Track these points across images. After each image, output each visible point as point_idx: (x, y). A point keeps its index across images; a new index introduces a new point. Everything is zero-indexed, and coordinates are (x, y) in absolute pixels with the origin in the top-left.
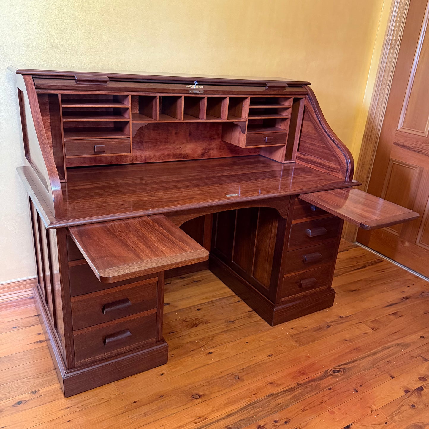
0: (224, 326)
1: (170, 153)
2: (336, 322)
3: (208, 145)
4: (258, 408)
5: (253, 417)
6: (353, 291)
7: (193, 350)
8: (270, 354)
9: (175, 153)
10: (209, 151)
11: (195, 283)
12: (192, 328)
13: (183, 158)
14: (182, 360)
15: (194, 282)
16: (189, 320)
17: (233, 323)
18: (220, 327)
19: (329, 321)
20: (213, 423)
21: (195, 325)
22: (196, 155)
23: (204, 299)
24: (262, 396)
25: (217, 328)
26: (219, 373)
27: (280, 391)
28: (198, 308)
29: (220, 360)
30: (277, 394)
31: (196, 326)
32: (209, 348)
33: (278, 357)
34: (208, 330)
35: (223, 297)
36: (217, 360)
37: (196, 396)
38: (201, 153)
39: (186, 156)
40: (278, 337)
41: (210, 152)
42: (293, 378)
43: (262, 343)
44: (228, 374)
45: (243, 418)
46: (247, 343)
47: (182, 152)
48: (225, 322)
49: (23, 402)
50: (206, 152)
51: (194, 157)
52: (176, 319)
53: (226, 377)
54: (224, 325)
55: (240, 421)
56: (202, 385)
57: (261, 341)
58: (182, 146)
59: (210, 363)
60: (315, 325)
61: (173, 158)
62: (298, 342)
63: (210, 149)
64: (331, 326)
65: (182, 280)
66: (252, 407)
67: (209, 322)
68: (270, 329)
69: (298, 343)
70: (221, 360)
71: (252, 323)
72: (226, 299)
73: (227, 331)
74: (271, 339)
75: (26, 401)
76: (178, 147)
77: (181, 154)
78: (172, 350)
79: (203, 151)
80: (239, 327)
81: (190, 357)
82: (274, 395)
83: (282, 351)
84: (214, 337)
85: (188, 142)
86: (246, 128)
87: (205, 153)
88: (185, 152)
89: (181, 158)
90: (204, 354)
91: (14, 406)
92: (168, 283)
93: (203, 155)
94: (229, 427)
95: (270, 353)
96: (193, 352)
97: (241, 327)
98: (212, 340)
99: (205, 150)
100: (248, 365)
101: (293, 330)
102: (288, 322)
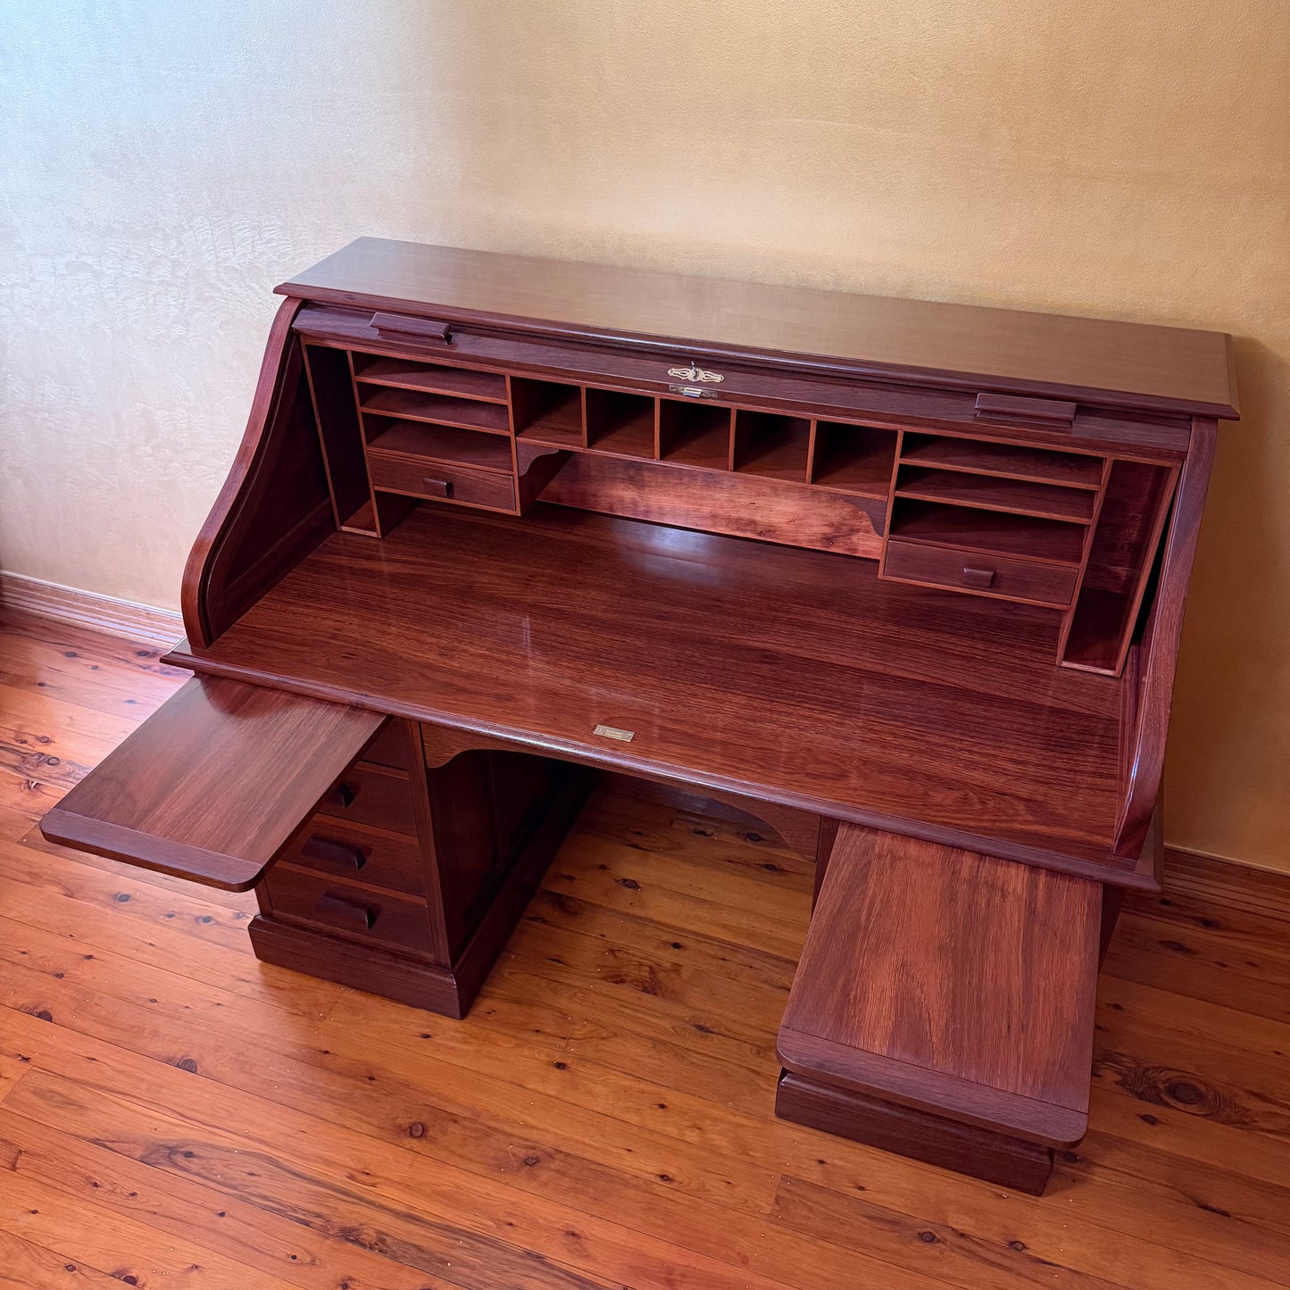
0: (673, 1028)
1: (721, 512)
2: (976, 1248)
3: (847, 517)
4: (477, 1257)
5: (444, 1262)
6: (1206, 1207)
7: (538, 1031)
8: (670, 1176)
9: (734, 515)
10: (850, 535)
11: (764, 870)
12: (604, 979)
13: (760, 534)
14: (493, 1035)
15: (767, 866)
16: (625, 956)
17: (702, 1037)
18: (662, 1023)
19: (954, 1226)
20: (372, 1203)
21: (618, 979)
22: (802, 537)
23: (725, 927)
24: (519, 1240)
25: (654, 1020)
26: (515, 1122)
27: (564, 1267)
28: (680, 941)
29: (553, 1097)
30: (552, 1267)
31: (617, 982)
32: (572, 1053)
33: (677, 1196)
34: (627, 1011)
35: (775, 953)
36: (552, 1093)
37: (417, 1130)
38: (825, 534)
39: (771, 530)
40: (751, 1153)
41: (855, 538)
42: (633, 1268)
43: (692, 1136)
44: (526, 1140)
45: (424, 1245)
46: (662, 1106)
47: (758, 518)
48: (687, 1019)
49: (212, 922)
50: (840, 536)
51: (795, 541)
52: (603, 936)
53: (515, 1140)
54: (675, 1024)
55: (415, 1246)
56: (455, 1118)
57: (699, 1128)
58: (760, 501)
59: (530, 1086)
60: (897, 1204)
61: (727, 526)
62: (778, 1203)
63: (854, 531)
64: (939, 1241)
65: (750, 844)
66: (469, 1243)
67: (654, 994)
68: (764, 1120)
69: (777, 1208)
70: (556, 1098)
71: (744, 1071)
72: (774, 962)
73: (664, 1043)
74: (724, 1144)
75: (218, 923)
76: (745, 500)
77: (752, 523)
78: (504, 1000)
79: (827, 530)
80: (696, 1056)
81: (515, 1042)
82: (544, 1263)
83: (708, 1190)
84: (615, 1035)
85: (777, 495)
86: (888, 523)
87: (835, 537)
88: (765, 520)
89: (754, 531)
90: (547, 1059)
91: (197, 919)
92: (704, 833)
93: (829, 539)
94: (384, 1239)
95: (671, 1171)
96: (534, 1037)
97: (706, 1058)
98: (603, 1038)
99: (837, 527)
100: (587, 1156)
101: (819, 1168)
102: (835, 1138)
